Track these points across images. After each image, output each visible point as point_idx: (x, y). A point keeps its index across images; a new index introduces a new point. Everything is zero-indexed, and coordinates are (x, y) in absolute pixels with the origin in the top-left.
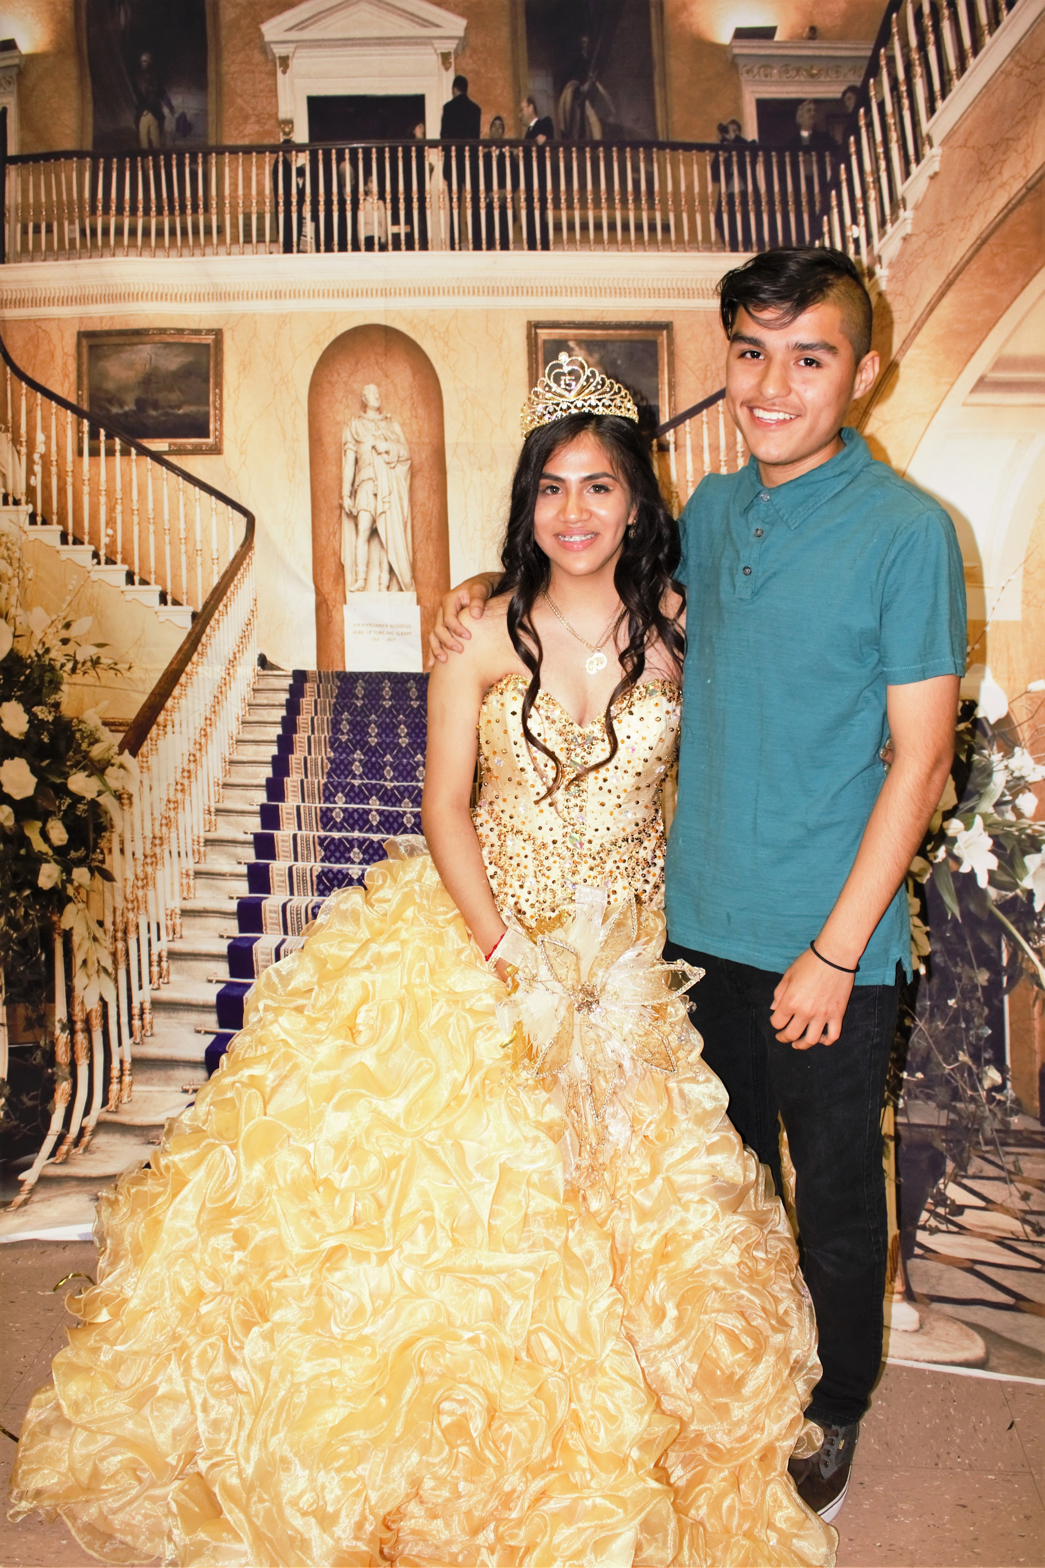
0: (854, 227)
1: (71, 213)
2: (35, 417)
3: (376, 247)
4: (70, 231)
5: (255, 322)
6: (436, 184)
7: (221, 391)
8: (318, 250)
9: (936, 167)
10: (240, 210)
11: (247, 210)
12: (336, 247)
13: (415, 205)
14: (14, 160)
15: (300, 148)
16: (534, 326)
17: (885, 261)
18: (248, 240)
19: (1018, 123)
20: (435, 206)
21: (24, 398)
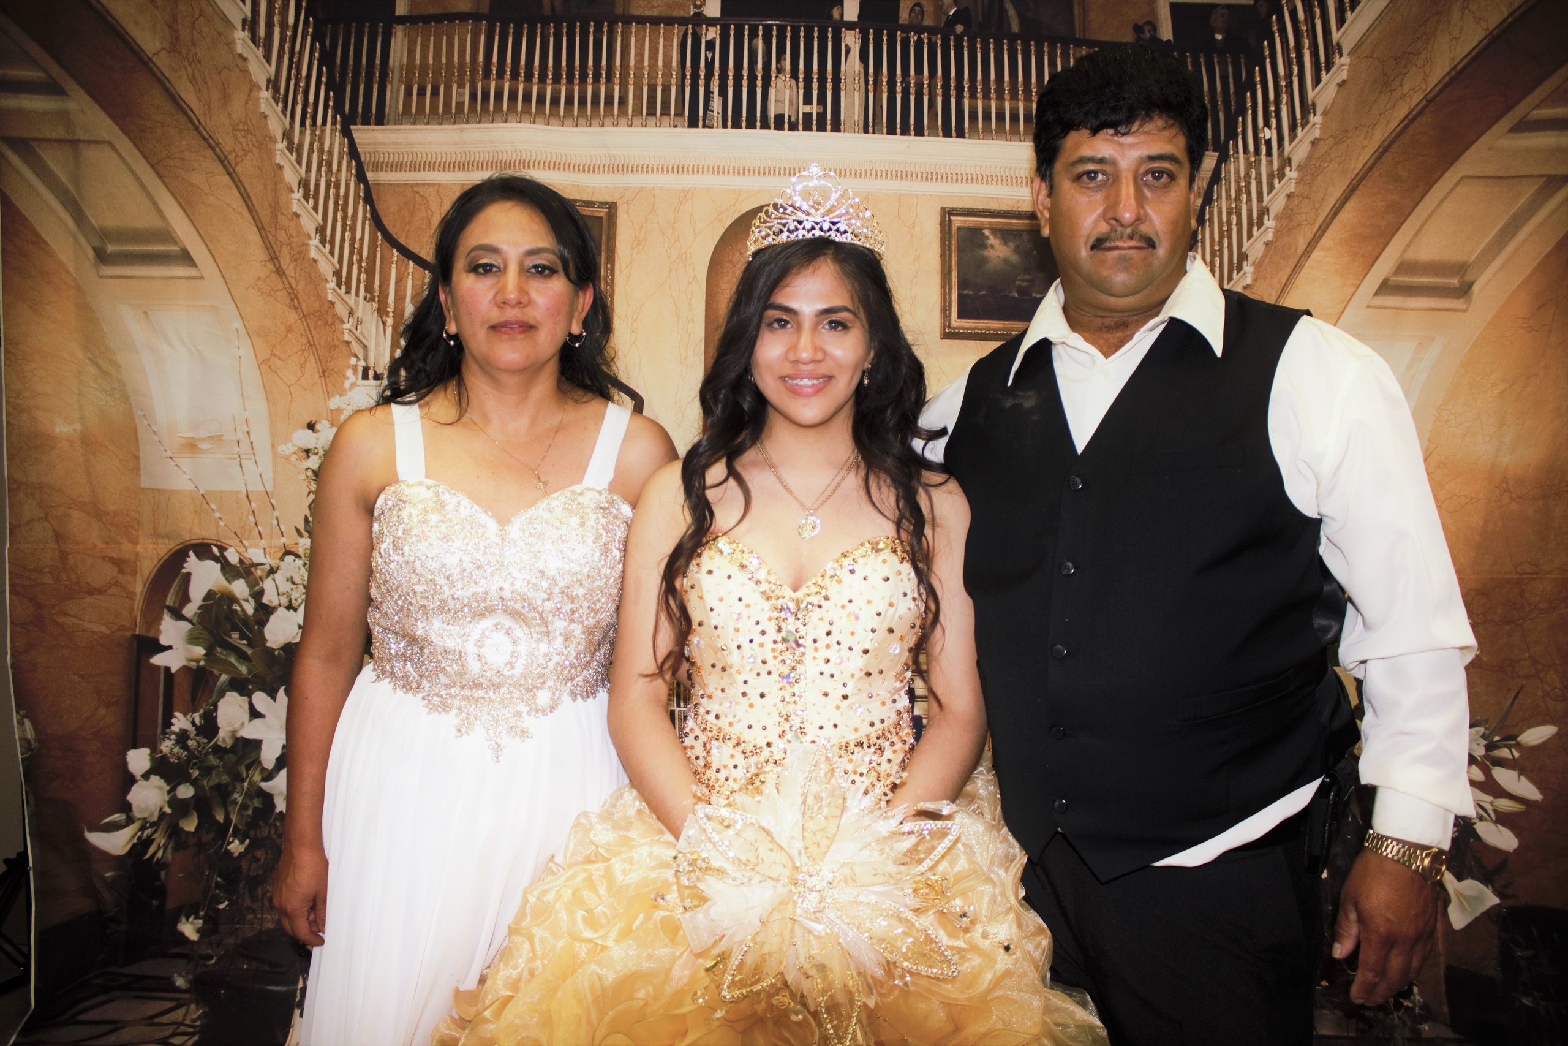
0: (1266, 129)
1: (461, 76)
2: (406, 286)
3: (786, 126)
4: (460, 94)
5: (654, 197)
6: (852, 65)
7: (613, 266)
8: (725, 126)
9: (1344, 75)
10: (645, 81)
11: (653, 82)
12: (744, 124)
13: (829, 85)
14: (402, 20)
15: (711, 22)
16: (947, 214)
17: (1294, 164)
18: (651, 112)
19: (1418, 38)
20: (850, 87)
21: (394, 266)
